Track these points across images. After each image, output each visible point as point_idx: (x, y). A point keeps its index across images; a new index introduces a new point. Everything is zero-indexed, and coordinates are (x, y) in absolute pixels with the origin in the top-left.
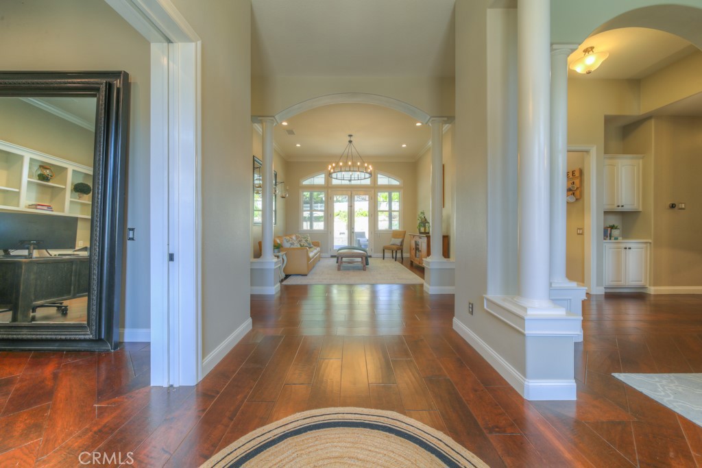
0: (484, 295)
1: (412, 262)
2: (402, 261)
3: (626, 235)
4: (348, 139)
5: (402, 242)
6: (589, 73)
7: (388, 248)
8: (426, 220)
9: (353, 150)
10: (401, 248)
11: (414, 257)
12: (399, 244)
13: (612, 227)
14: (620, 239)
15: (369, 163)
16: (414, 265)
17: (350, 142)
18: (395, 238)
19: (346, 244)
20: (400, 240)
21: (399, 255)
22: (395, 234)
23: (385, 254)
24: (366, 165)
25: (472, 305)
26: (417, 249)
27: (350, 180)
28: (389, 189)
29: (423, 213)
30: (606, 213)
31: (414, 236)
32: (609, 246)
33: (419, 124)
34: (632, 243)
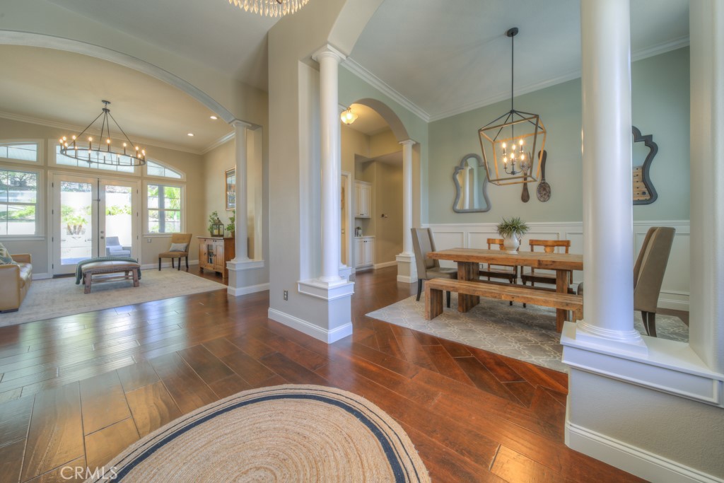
0: (299, 282)
1: (202, 269)
2: (187, 268)
3: (364, 233)
4: (103, 105)
5: (187, 248)
6: (348, 124)
7: (166, 256)
8: (219, 221)
9: (111, 122)
10: (185, 254)
11: (206, 262)
12: (184, 250)
13: (358, 228)
14: (362, 236)
15: (142, 146)
16: (205, 271)
17: (106, 110)
18: (175, 243)
19: (88, 255)
20: (185, 244)
21: (183, 263)
22: (176, 238)
23: (162, 264)
24: (137, 148)
25: (287, 292)
26: (210, 254)
27: (89, 161)
28: (161, 182)
29: (215, 214)
30: (356, 219)
31: (205, 239)
32: (357, 240)
33: (214, 118)
34: (367, 238)
